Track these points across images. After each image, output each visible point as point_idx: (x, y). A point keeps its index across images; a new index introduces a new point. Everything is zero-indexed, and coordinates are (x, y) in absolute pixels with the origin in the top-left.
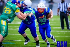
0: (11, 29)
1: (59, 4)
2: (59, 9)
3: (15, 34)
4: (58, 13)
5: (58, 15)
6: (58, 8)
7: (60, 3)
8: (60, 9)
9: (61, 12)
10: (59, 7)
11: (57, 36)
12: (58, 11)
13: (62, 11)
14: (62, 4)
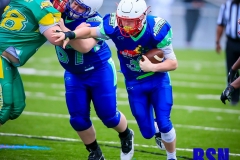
0: (40, 95)
1: (223, 7)
2: (223, 25)
3: (54, 115)
4: (218, 43)
5: (218, 48)
6: (219, 21)
7: (229, 4)
8: (228, 28)
9: (229, 37)
10: (223, 19)
11: (212, 129)
12: (220, 34)
13: (233, 35)
14: (234, 8)
